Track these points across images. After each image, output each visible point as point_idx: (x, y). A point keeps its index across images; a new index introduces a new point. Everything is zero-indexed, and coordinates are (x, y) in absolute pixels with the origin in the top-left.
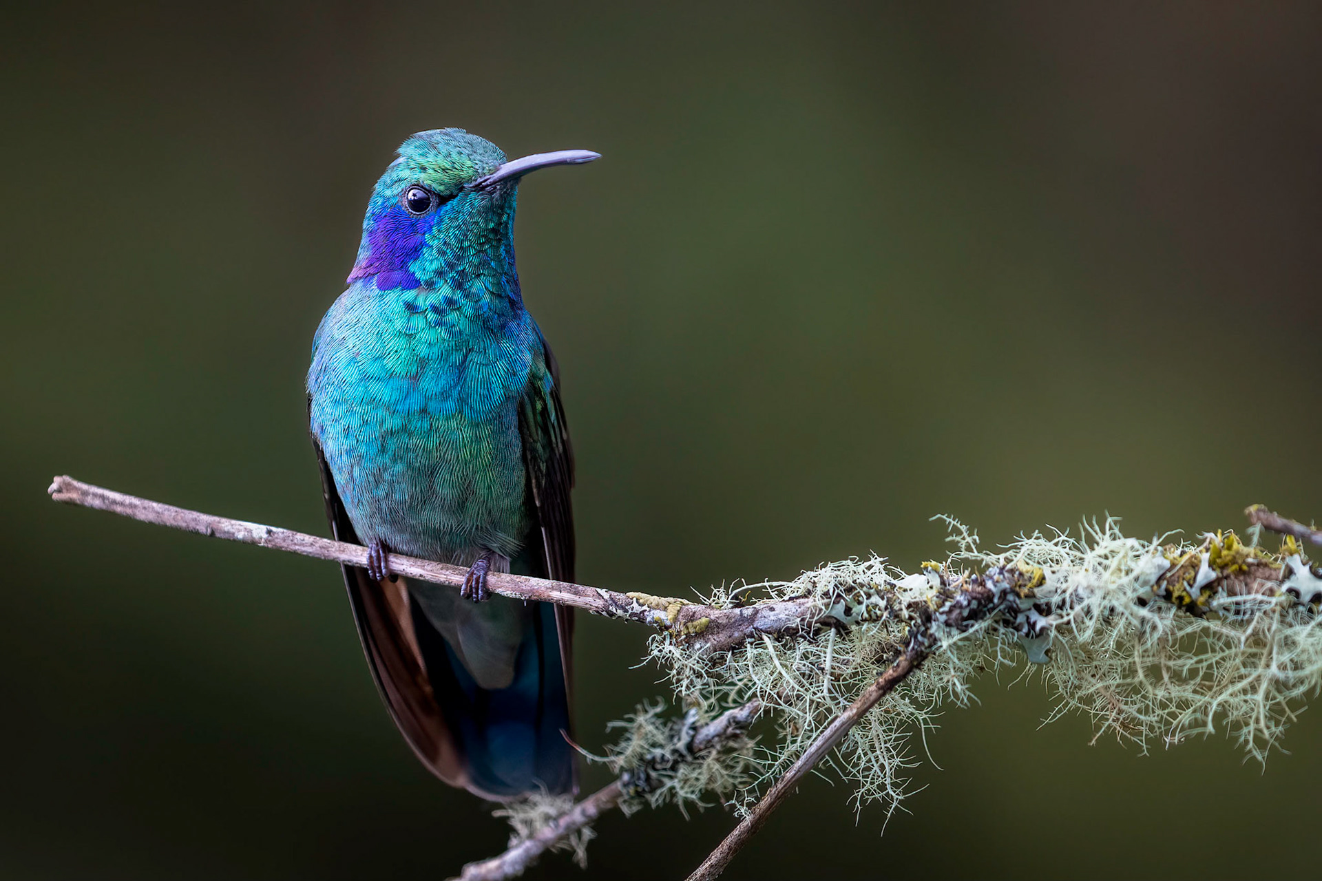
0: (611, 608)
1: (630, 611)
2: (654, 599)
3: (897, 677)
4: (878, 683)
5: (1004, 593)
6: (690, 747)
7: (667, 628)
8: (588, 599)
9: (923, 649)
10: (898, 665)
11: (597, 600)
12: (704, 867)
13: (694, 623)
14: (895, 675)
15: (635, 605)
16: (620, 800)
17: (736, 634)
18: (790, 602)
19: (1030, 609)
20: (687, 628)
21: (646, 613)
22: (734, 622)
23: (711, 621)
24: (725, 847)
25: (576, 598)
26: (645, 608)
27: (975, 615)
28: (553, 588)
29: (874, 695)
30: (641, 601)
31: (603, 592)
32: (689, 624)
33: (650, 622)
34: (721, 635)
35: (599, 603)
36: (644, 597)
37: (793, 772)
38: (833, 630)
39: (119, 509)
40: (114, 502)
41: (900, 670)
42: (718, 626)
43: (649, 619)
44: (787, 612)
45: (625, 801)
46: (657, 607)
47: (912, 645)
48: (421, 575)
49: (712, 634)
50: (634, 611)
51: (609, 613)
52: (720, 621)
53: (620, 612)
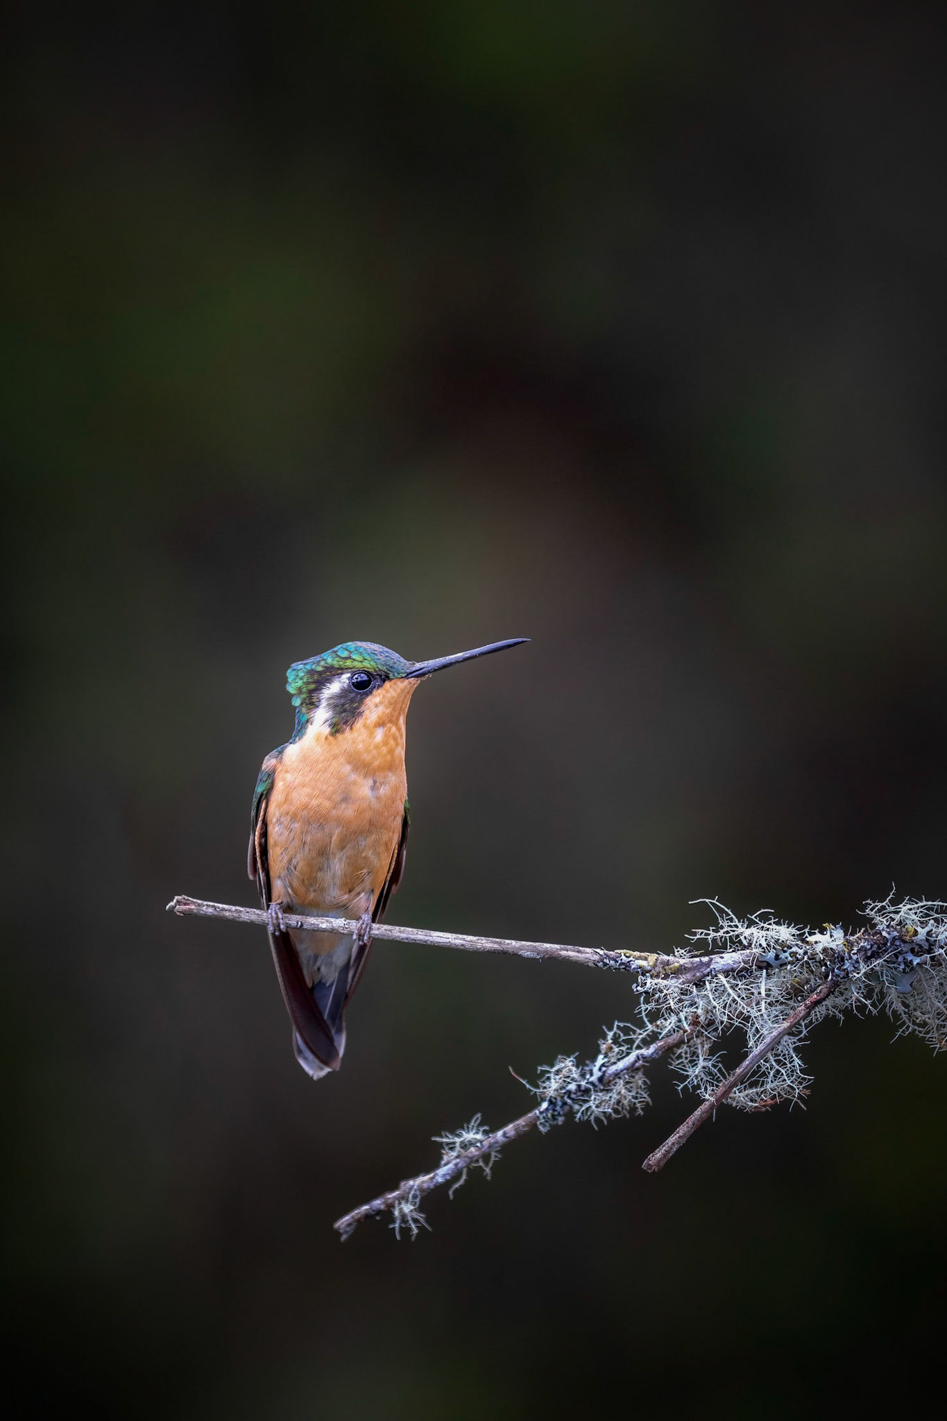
0: (605, 960)
1: (620, 961)
2: (637, 954)
3: (819, 1000)
4: (806, 1005)
5: (894, 939)
6: (601, 1079)
7: (650, 971)
8: (587, 955)
9: (839, 979)
10: (820, 992)
11: (595, 956)
12: (674, 1138)
13: (670, 967)
14: (818, 998)
15: (623, 957)
16: (538, 1123)
17: (698, 974)
18: (734, 953)
19: (907, 953)
20: (665, 970)
21: (632, 962)
22: (696, 966)
23: (681, 966)
24: (690, 1123)
25: (580, 955)
26: (631, 958)
27: (875, 955)
28: (562, 949)
29: (803, 1013)
30: (627, 955)
31: (598, 950)
32: (666, 967)
33: (634, 968)
34: (687, 975)
35: (596, 957)
36: (629, 952)
37: (743, 1069)
38: (765, 971)
39: (227, 914)
40: (223, 910)
41: (822, 994)
42: (685, 968)
43: (633, 967)
44: (733, 959)
45: (541, 1123)
46: (640, 958)
47: (830, 977)
48: (462, 945)
49: (681, 974)
50: (623, 961)
51: (605, 964)
52: (686, 966)
53: (612, 962)
